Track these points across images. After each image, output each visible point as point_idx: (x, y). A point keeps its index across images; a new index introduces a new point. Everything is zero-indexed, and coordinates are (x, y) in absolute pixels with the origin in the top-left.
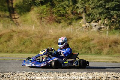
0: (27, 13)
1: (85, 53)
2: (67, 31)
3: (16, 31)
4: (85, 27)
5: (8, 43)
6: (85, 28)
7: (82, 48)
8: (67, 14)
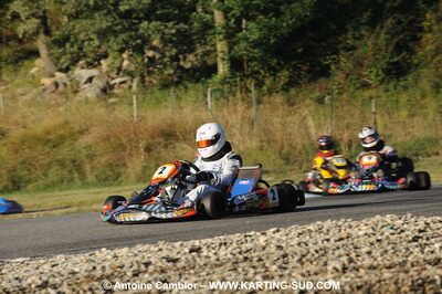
4: (54, 88)
6: (53, 92)
7: (49, 166)
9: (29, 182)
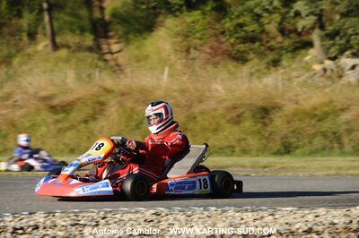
0: (145, 35)
1: (324, 149)
2: (266, 86)
3: (113, 91)
4: (322, 73)
5: (92, 125)
6: (322, 76)
7: (314, 135)
8: (264, 36)
9: (297, 148)
